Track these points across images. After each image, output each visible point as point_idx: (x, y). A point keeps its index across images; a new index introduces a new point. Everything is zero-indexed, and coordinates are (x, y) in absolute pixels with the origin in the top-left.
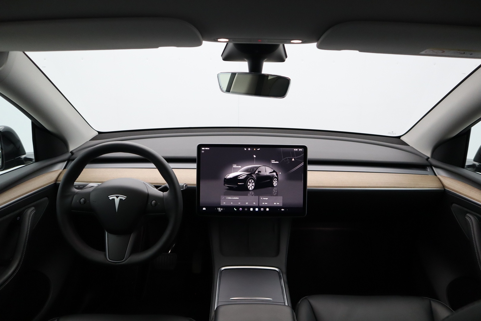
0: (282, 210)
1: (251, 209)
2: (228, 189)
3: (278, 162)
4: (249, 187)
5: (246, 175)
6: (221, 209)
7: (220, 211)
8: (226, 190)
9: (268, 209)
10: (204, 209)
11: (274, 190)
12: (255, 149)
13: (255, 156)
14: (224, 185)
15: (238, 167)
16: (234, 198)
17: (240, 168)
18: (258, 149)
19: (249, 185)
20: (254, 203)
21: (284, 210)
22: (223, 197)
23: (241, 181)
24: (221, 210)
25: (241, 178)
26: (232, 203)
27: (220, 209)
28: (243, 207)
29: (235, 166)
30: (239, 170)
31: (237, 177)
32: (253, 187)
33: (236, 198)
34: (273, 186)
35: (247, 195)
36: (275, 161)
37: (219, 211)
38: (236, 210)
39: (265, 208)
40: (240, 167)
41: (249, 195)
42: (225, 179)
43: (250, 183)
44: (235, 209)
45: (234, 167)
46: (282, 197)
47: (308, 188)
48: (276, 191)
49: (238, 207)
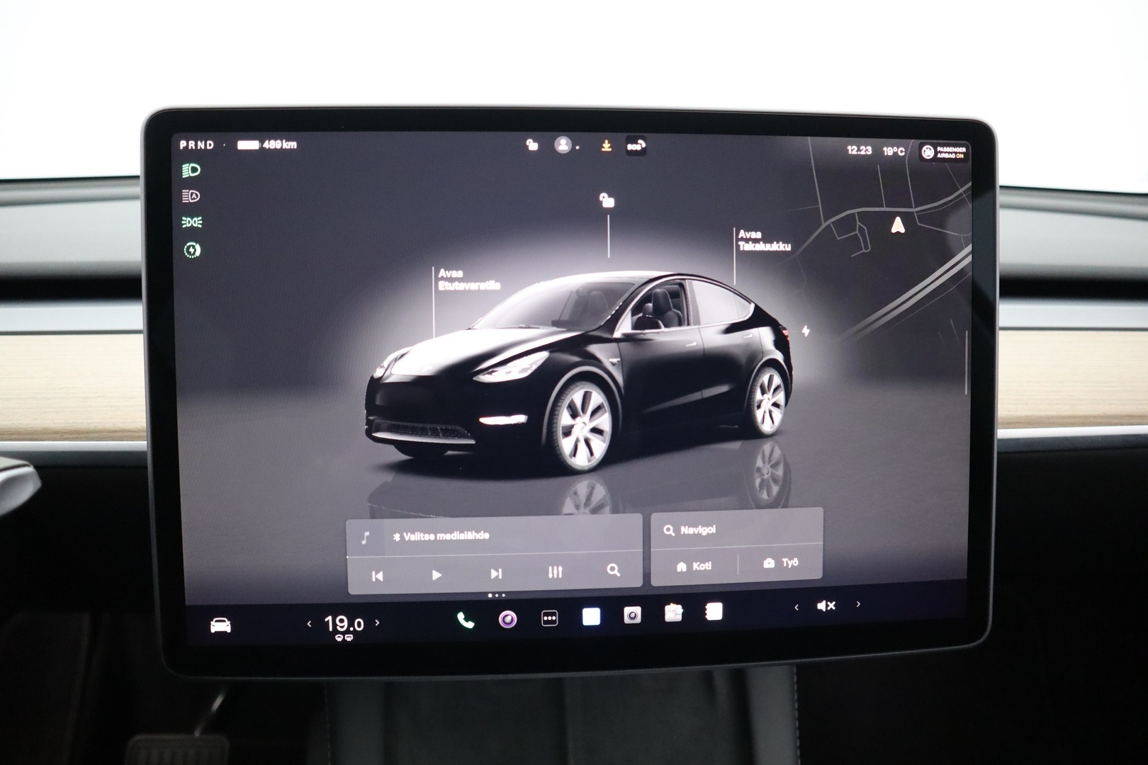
0: (822, 606)
1: (591, 617)
2: (400, 468)
3: (788, 248)
4: (566, 445)
5: (544, 355)
6: (351, 624)
7: (349, 638)
8: (389, 477)
9: (714, 611)
10: (221, 626)
11: (766, 459)
12: (607, 147)
13: (608, 202)
14: (369, 433)
15: (473, 286)
16: (456, 536)
17: (495, 298)
18: (630, 147)
19: (568, 432)
20: (613, 570)
21: (832, 606)
22: (362, 533)
23: (508, 396)
24: (355, 632)
25: (500, 376)
26: (436, 575)
27: (342, 623)
28: (527, 605)
29: (451, 280)
30: (482, 315)
31: (468, 367)
32: (600, 447)
33: (470, 536)
34: (751, 432)
35: (551, 508)
36: (766, 239)
37: (339, 638)
38: (470, 625)
39: (693, 599)
40: (492, 285)
41: (568, 506)
42: (375, 384)
43: (574, 415)
44: (461, 616)
45: (443, 286)
46: (818, 512)
47: (1002, 433)
48: (775, 466)
49: (485, 608)
